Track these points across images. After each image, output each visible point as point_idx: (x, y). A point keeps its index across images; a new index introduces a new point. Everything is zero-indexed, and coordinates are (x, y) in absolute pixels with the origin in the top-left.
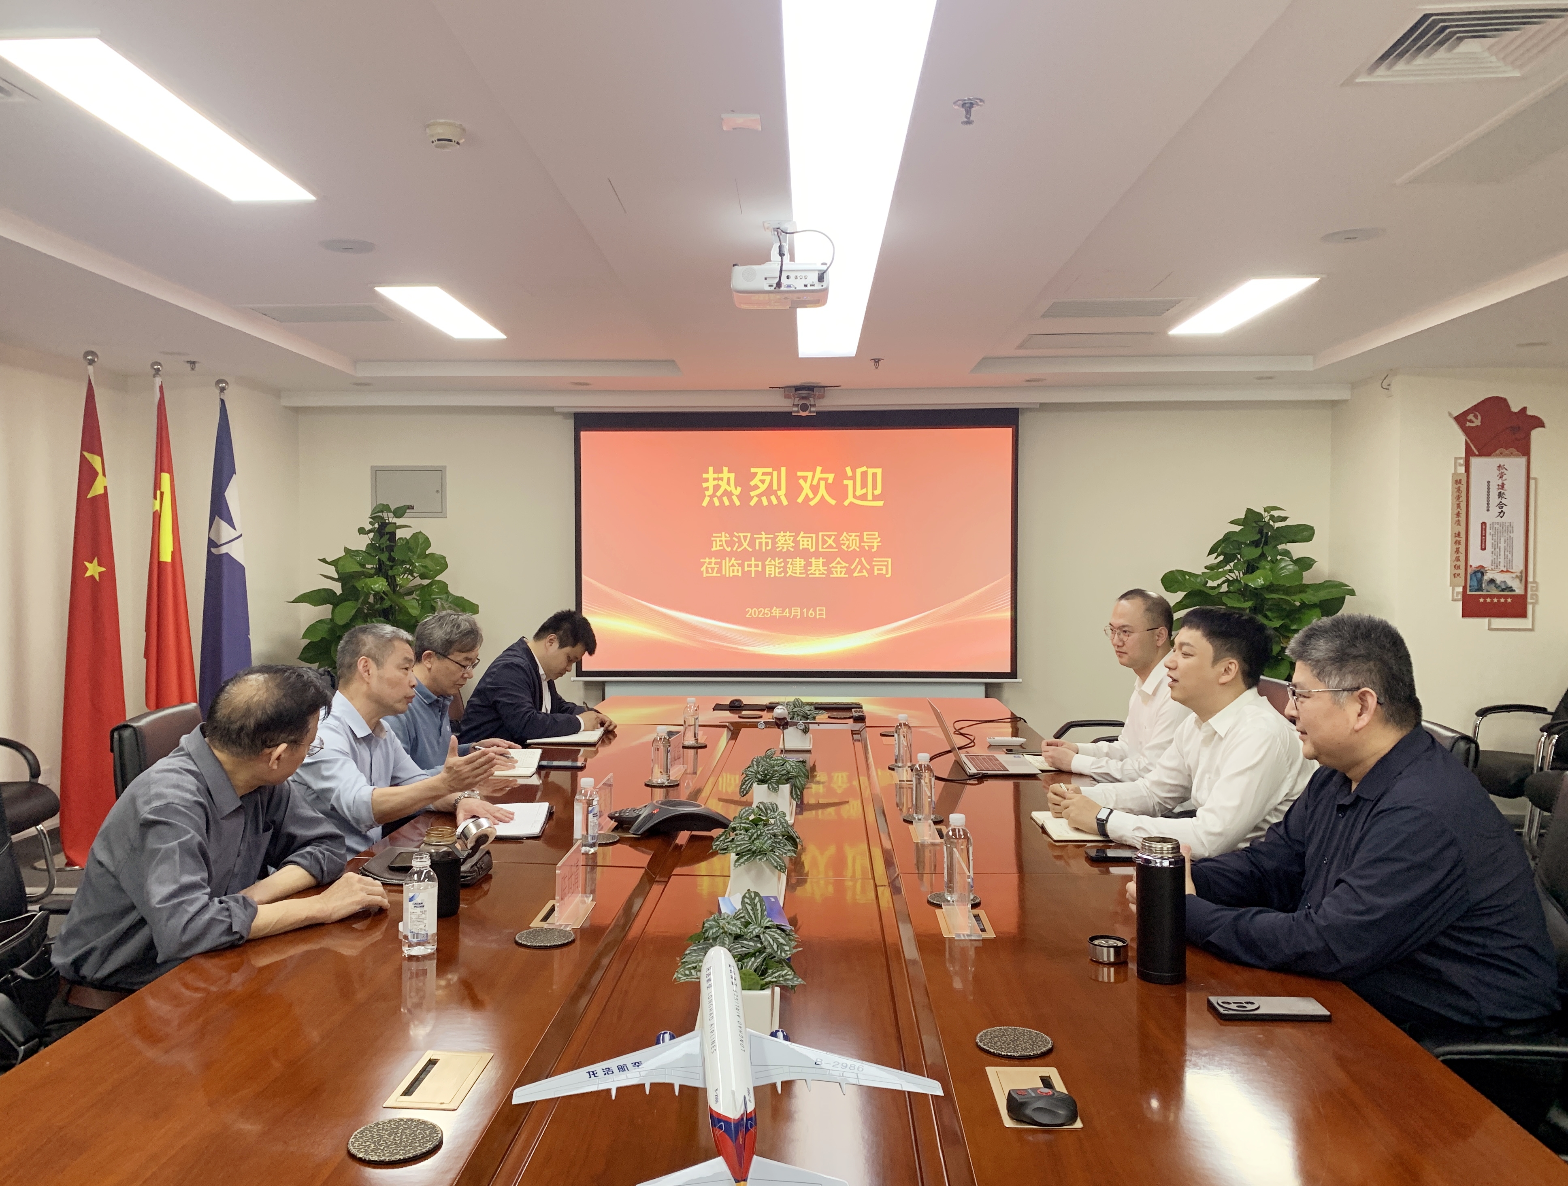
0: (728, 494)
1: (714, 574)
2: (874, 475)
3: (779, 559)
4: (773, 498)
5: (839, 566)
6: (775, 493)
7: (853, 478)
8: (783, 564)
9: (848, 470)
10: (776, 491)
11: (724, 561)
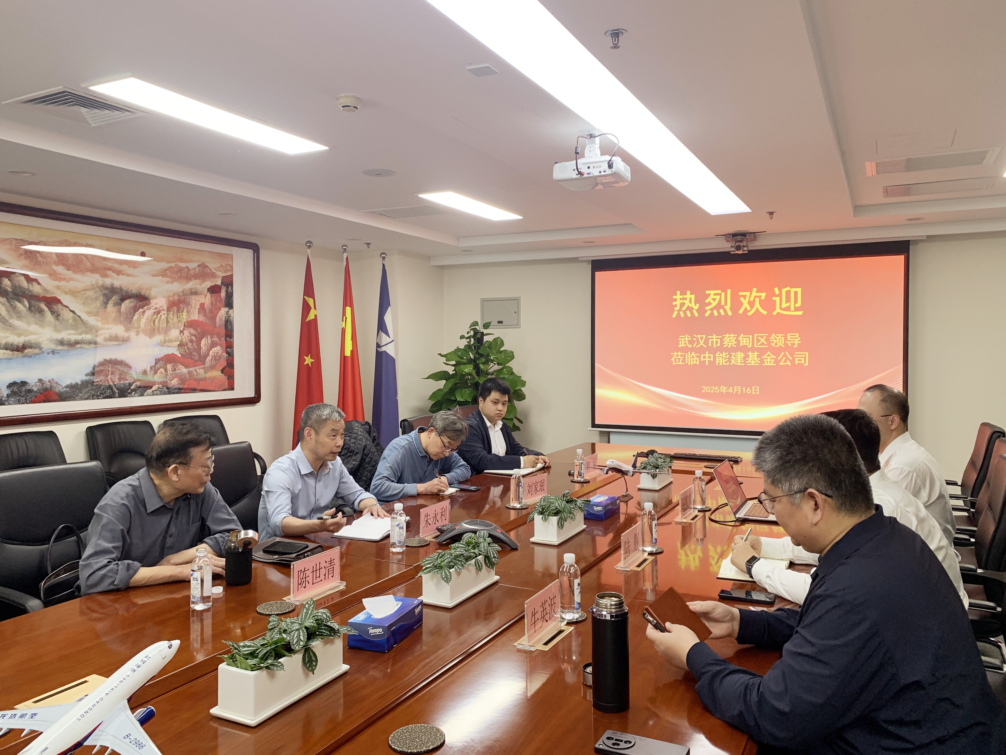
0: (690, 309)
1: (680, 363)
2: (796, 293)
3: (725, 353)
4: (722, 311)
5: (769, 358)
6: (723, 307)
7: (780, 295)
8: (728, 356)
9: (776, 290)
10: (723, 306)
11: (687, 354)
